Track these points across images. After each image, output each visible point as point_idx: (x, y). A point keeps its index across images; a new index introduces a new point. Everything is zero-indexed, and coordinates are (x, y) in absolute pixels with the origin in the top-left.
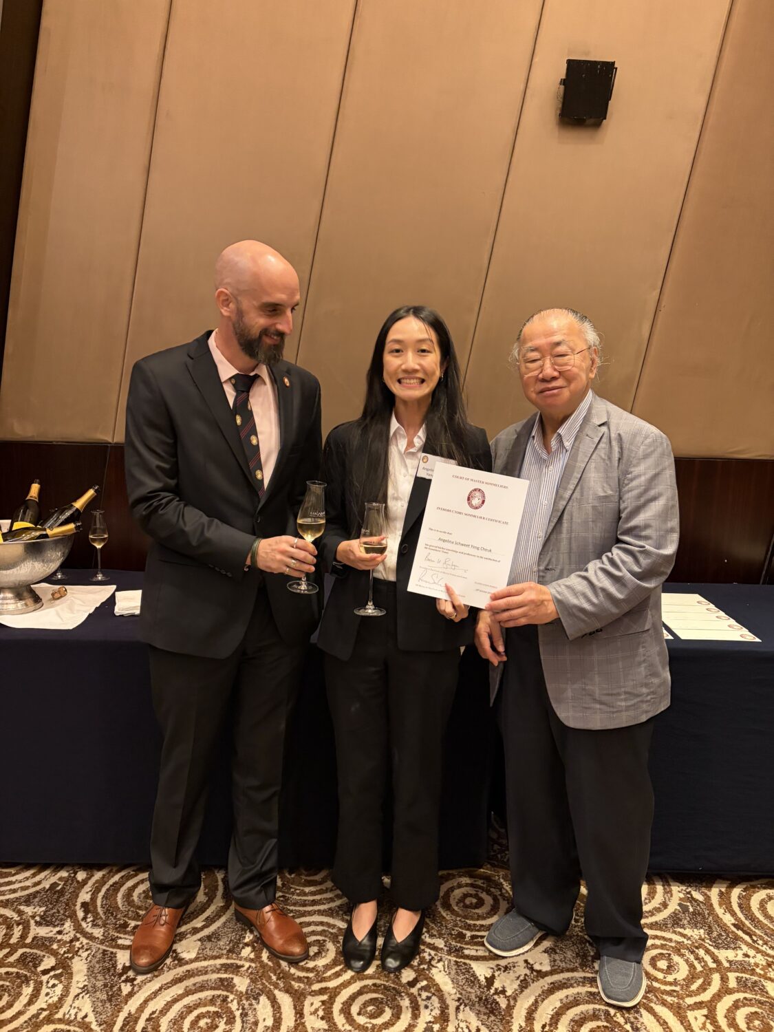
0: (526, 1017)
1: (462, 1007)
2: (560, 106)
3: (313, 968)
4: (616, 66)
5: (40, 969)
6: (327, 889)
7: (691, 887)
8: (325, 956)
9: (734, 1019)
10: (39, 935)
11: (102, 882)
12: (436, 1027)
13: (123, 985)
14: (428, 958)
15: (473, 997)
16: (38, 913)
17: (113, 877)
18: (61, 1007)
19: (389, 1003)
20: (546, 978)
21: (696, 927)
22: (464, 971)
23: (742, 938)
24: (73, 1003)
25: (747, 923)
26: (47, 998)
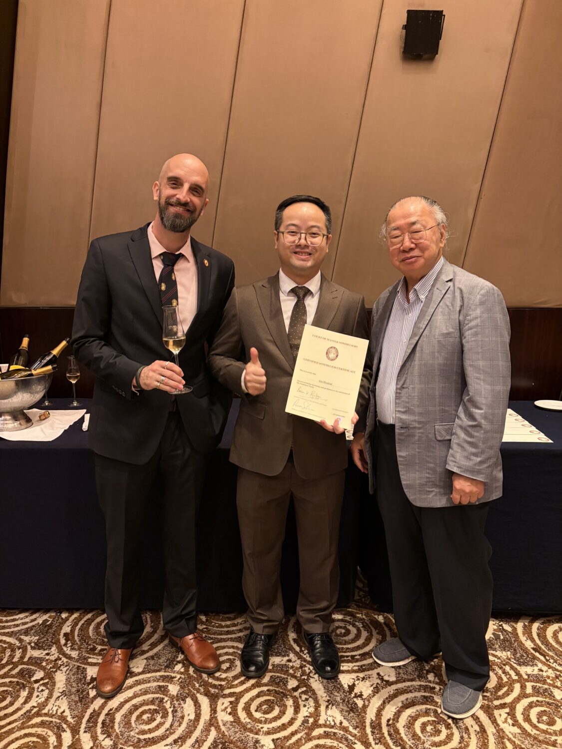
0: (376, 714)
1: (330, 706)
2: (403, 45)
3: (225, 678)
4: (444, 14)
5: (33, 679)
6: (238, 623)
7: (503, 621)
8: (234, 670)
9: (529, 716)
10: (33, 656)
11: (79, 619)
12: (311, 720)
13: (90, 690)
14: (308, 671)
15: (338, 699)
16: (33, 641)
17: (87, 615)
18: (47, 705)
19: (278, 703)
20: (392, 686)
21: (505, 650)
23: (538, 658)
24: (55, 703)
25: (543, 647)
26: (37, 699)
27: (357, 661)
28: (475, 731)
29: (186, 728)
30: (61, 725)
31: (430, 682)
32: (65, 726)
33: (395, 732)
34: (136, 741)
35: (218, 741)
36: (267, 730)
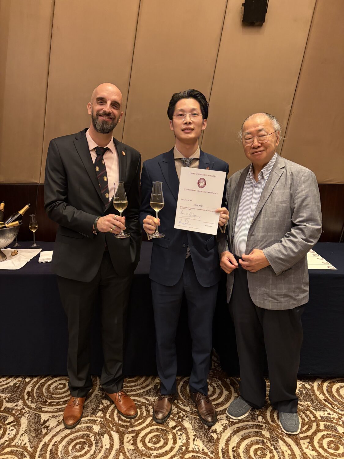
0: (225, 443)
1: (196, 439)
2: (243, 16)
3: (129, 421)
5: (6, 422)
6: (138, 384)
7: (305, 382)
9: (322, 444)
10: (7, 407)
11: (37, 382)
12: (184, 448)
13: (43, 429)
14: (182, 415)
15: (201, 434)
16: (7, 397)
17: (42, 380)
18: (15, 440)
19: (163, 437)
20: (235, 425)
21: (306, 401)
22: (198, 422)
23: (327, 406)
25: (330, 399)
26: (9, 436)
28: (288, 454)
29: (104, 454)
30: (24, 453)
31: (259, 422)
32: (26, 453)
33: (237, 455)
36: (156, 455)
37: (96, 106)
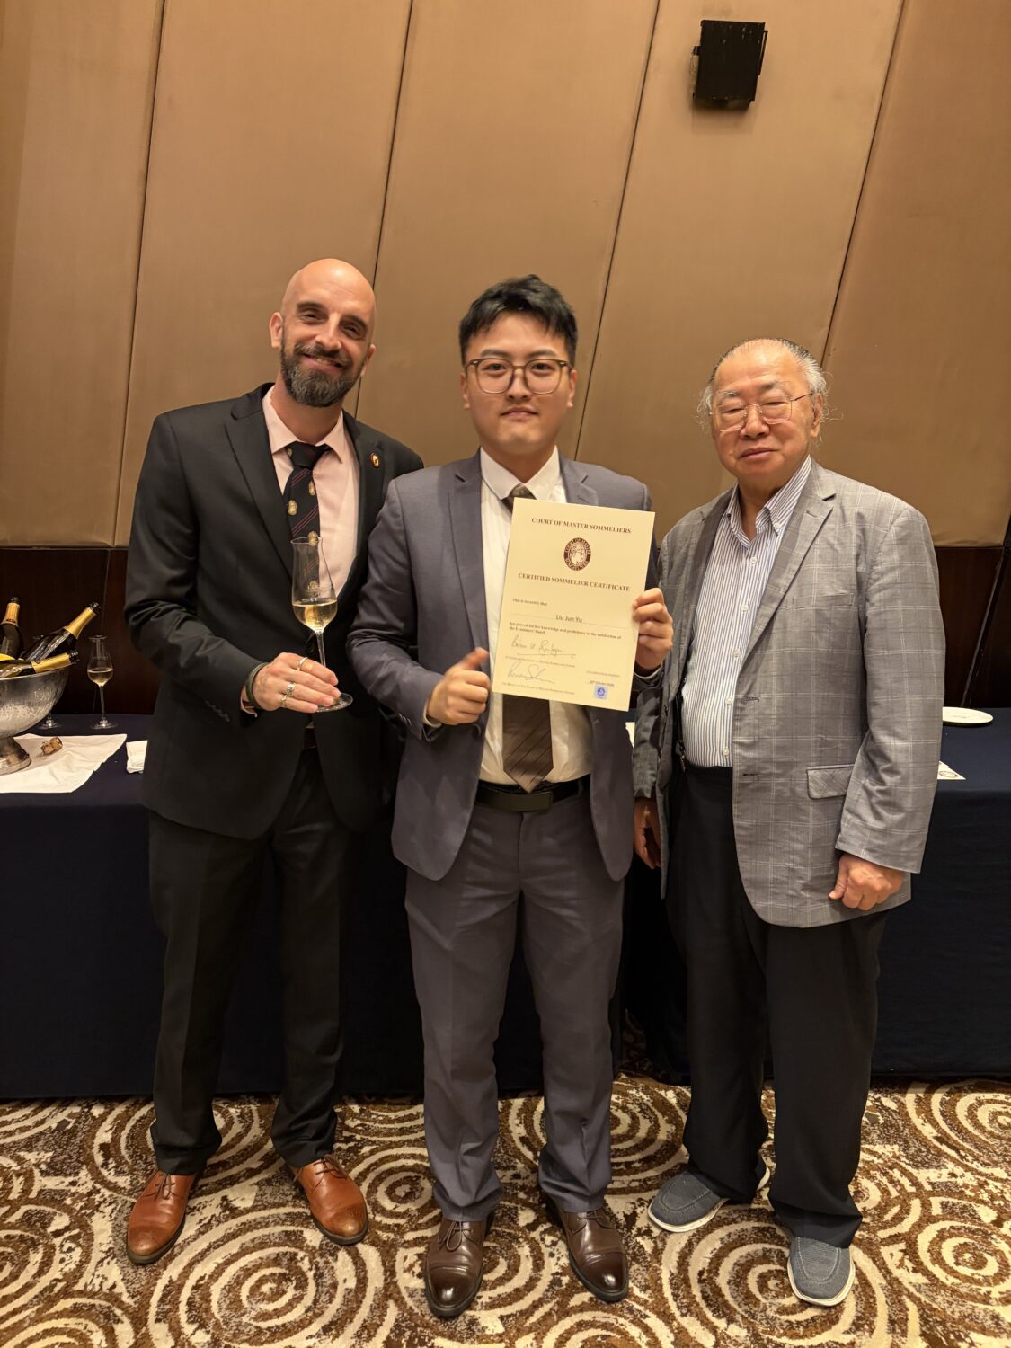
0: (678, 1262)
2: (694, 83)
3: (405, 1213)
4: (766, 29)
5: (50, 1230)
7: (881, 1092)
9: (940, 1253)
10: (47, 1188)
11: (125, 1117)
16: (43, 1160)
17: (139, 1109)
18: (81, 1276)
19: (504, 1252)
21: (889, 1142)
23: (946, 1153)
24: (96, 1270)
25: (953, 1135)
26: (62, 1265)
27: (636, 1171)
29: (343, 1304)
30: (112, 1312)
32: (118, 1312)
33: (714, 1293)
34: (252, 1332)
35: (404, 1325)
36: (488, 1301)
37: (296, 324)
